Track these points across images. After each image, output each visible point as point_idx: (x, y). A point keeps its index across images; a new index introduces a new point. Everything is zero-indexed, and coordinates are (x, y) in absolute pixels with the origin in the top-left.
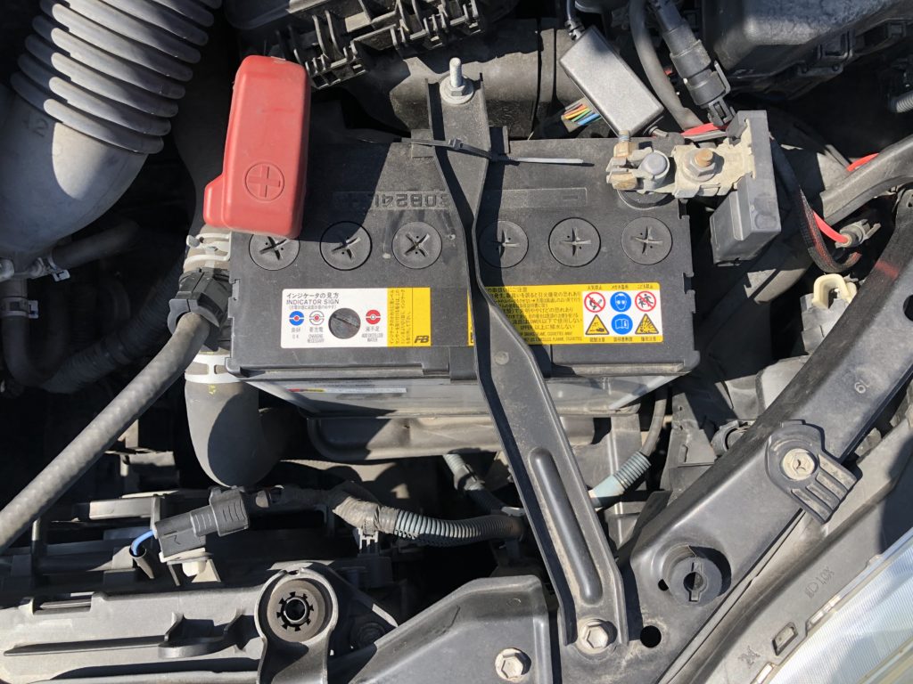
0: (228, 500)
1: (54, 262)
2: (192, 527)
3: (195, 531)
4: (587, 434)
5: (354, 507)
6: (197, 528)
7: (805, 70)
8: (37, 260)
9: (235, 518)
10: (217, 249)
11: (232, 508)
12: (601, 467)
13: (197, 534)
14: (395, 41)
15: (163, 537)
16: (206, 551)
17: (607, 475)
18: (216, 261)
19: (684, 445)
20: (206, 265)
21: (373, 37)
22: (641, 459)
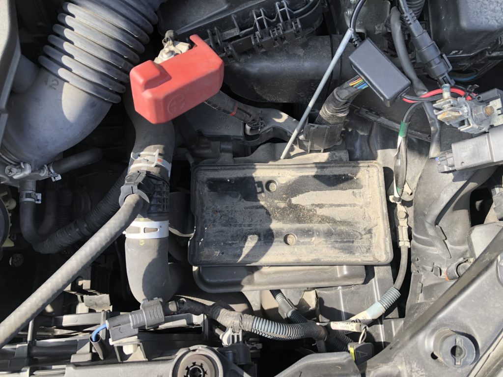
0: (153, 305)
1: (54, 170)
2: (129, 322)
3: (132, 324)
4: (361, 276)
5: (227, 315)
6: (133, 322)
7: (491, 52)
8: (44, 166)
10: (148, 161)
12: (369, 297)
13: (133, 326)
14: (253, 43)
15: (113, 329)
16: (138, 338)
17: (373, 302)
18: (148, 167)
19: (421, 282)
20: (142, 169)
21: (240, 42)
22: (395, 292)
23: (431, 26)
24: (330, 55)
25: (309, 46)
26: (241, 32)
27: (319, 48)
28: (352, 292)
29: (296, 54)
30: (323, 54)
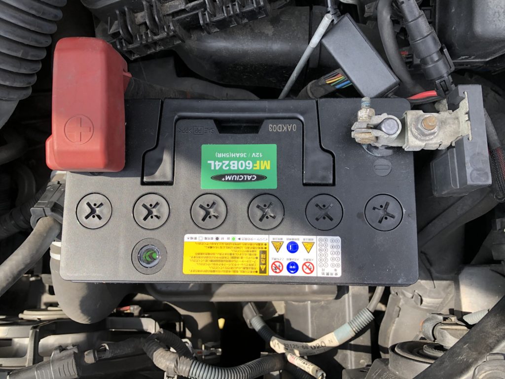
4: (332, 293)
9: (67, 373)
11: (66, 367)
12: (340, 314)
14: (201, 22)
17: (344, 323)
19: (398, 306)
21: (187, 17)
22: (368, 314)
23: (437, 16)
24: (307, 37)
25: (281, 22)
26: (187, 6)
27: (294, 26)
28: (322, 307)
29: (264, 33)
30: (297, 35)
